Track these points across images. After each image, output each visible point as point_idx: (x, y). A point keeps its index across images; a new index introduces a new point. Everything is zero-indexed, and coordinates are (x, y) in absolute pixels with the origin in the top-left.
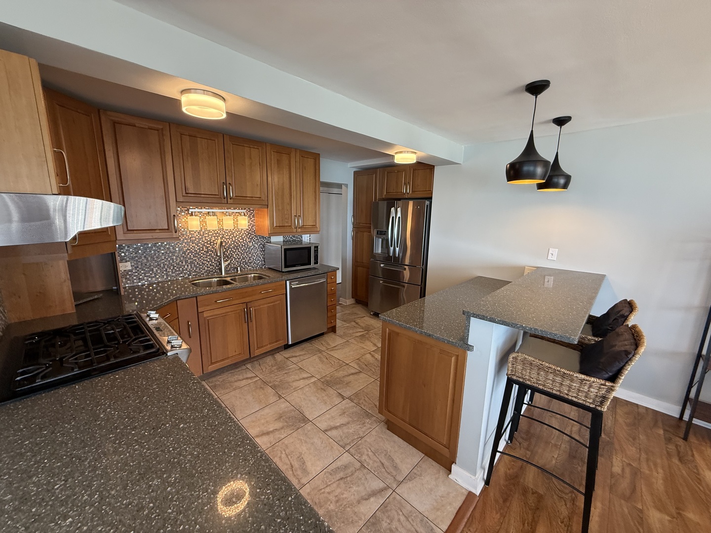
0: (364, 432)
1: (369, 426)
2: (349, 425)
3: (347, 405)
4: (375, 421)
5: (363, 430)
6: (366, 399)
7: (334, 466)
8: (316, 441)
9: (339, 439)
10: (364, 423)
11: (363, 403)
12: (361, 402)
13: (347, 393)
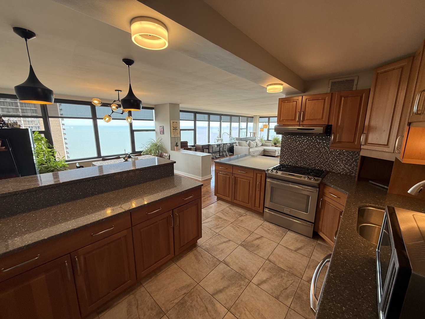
0: (209, 240)
1: (207, 244)
2: (218, 244)
3: (221, 256)
4: (203, 247)
5: (210, 242)
6: (208, 262)
7: (222, 228)
8: (233, 236)
9: (222, 237)
10: (210, 245)
11: (211, 258)
12: (212, 259)
13: (222, 266)
